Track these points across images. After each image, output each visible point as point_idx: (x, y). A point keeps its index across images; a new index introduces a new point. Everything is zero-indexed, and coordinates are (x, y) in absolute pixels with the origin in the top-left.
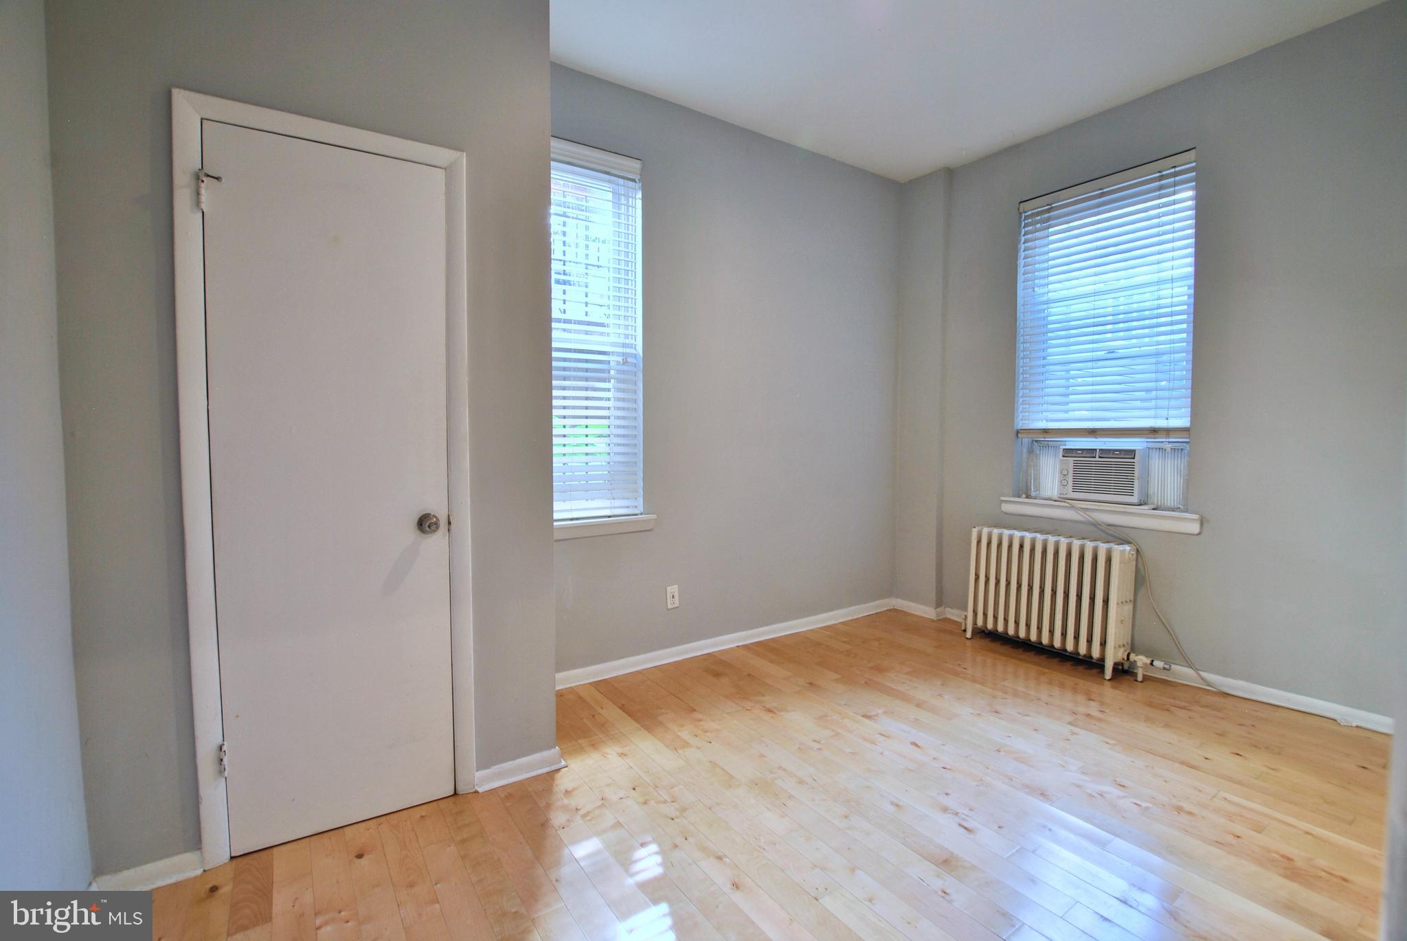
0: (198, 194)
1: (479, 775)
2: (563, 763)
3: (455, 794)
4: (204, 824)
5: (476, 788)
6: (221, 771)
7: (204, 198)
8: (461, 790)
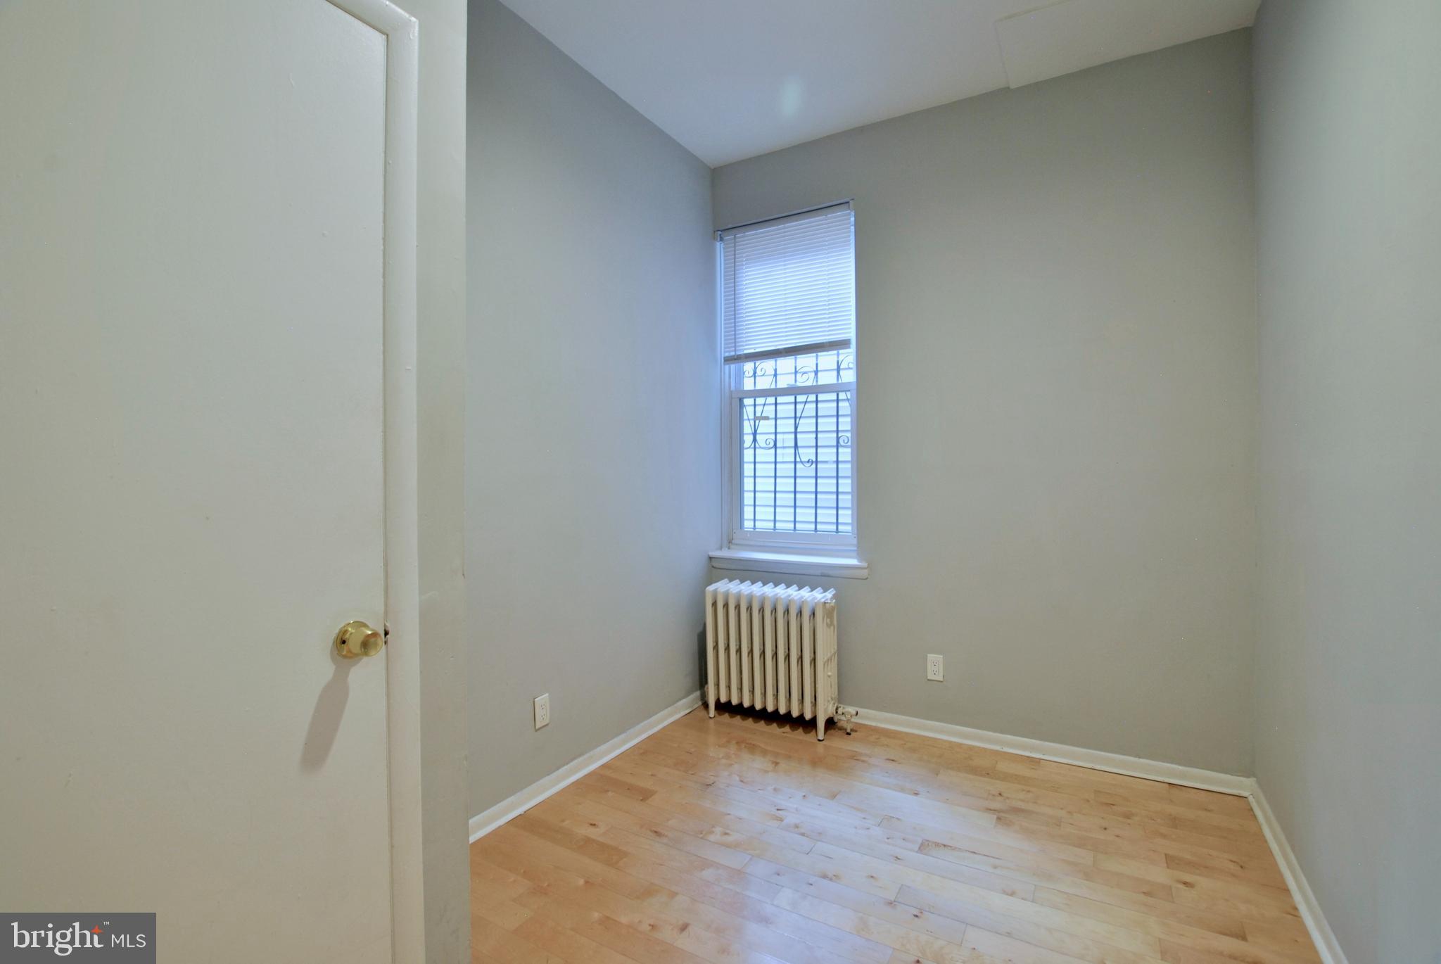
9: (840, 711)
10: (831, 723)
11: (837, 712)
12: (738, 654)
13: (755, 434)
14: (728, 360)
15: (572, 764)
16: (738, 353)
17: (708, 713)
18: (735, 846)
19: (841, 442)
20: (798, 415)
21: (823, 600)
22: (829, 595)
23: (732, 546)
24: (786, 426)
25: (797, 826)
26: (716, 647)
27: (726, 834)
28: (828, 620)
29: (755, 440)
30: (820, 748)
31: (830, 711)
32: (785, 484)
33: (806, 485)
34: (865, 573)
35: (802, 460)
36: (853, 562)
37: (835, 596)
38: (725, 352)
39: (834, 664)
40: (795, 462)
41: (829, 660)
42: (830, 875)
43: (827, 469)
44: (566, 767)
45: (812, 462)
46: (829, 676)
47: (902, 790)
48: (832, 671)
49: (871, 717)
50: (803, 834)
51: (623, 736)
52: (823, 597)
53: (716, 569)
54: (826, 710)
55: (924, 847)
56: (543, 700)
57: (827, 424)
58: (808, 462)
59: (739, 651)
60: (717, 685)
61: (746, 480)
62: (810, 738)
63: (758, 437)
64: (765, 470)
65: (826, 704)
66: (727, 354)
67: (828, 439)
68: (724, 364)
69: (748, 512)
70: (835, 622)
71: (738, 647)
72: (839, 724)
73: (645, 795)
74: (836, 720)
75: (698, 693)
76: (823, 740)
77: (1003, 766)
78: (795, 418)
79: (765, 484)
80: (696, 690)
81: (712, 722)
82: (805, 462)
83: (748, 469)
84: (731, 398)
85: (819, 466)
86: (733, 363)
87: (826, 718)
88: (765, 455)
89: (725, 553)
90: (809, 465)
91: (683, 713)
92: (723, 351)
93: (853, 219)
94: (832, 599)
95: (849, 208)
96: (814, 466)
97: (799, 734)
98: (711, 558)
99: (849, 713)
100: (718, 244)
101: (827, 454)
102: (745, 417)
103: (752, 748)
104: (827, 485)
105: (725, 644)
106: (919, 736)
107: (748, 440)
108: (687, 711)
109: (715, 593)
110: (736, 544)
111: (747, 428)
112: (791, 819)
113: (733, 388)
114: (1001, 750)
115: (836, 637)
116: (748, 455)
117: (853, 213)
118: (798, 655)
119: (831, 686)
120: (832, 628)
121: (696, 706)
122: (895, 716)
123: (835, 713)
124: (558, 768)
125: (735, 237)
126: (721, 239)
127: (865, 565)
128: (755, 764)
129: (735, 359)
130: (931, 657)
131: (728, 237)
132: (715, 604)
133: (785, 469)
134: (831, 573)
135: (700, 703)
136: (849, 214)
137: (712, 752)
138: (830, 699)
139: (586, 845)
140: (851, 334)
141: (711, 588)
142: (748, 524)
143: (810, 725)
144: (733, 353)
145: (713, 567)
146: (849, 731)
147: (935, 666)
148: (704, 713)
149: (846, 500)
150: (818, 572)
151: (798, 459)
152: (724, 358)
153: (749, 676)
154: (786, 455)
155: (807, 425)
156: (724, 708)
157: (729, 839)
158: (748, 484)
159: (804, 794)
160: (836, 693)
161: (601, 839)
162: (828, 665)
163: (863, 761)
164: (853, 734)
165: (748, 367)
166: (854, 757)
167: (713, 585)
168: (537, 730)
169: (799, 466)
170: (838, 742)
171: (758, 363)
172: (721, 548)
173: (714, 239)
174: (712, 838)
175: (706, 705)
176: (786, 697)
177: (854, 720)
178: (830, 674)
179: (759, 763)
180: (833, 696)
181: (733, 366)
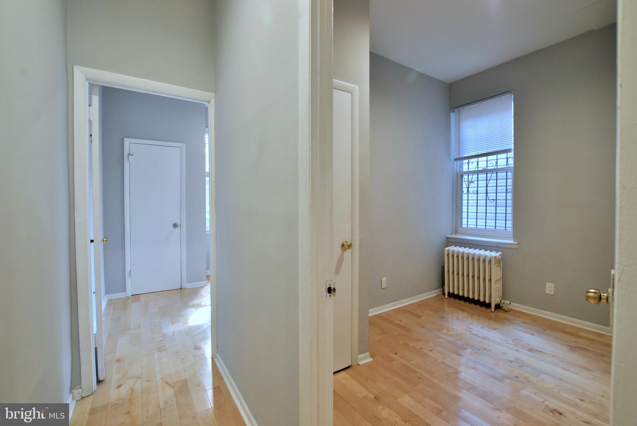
0: (129, 158)
1: (186, 284)
2: (208, 284)
3: (181, 288)
4: (126, 287)
5: (186, 288)
6: (130, 276)
7: (130, 159)
8: (182, 288)
9: (502, 302)
10: (498, 307)
11: (501, 302)
12: (458, 275)
13: (468, 188)
14: (456, 160)
15: (393, 303)
16: (460, 157)
17: (445, 296)
18: (452, 335)
19: (508, 191)
20: (488, 179)
21: (495, 256)
22: (498, 254)
23: (457, 233)
24: (482, 183)
25: (477, 335)
26: (448, 271)
27: (448, 332)
28: (498, 264)
29: (468, 191)
30: (492, 315)
31: (498, 301)
32: (482, 209)
33: (491, 209)
34: (517, 246)
35: (489, 199)
36: (511, 242)
37: (500, 255)
38: (455, 156)
39: (501, 283)
40: (486, 200)
41: (498, 280)
42: (487, 349)
43: (501, 202)
44: (391, 304)
45: (494, 200)
46: (498, 287)
47: (527, 332)
48: (500, 285)
49: (516, 306)
50: (479, 337)
51: (411, 298)
52: (495, 255)
53: (449, 242)
54: (495, 300)
55: (530, 350)
56: (384, 279)
57: (502, 182)
58: (492, 200)
59: (458, 274)
60: (449, 286)
61: (464, 207)
62: (488, 310)
63: (470, 189)
64: (473, 203)
65: (496, 298)
66: (456, 157)
67: (502, 189)
68: (454, 161)
69: (464, 221)
70: (501, 266)
71: (458, 272)
72: (502, 308)
73: (419, 317)
74: (501, 306)
75: (441, 289)
76: (494, 312)
77: (581, 334)
78: (487, 180)
79: (472, 209)
80: (440, 288)
81: (446, 300)
82: (491, 200)
83: (465, 202)
84: (457, 174)
85: (498, 201)
86: (458, 161)
87: (495, 304)
88: (473, 197)
89: (454, 236)
90: (493, 200)
91: (434, 295)
92: (454, 155)
93: (513, 97)
94: (499, 256)
95: (511, 93)
96: (495, 201)
97: (484, 309)
98: (447, 238)
99: (506, 303)
100: (452, 113)
101: (501, 196)
102: (464, 180)
103: (463, 310)
104: (501, 210)
105: (452, 270)
106: (540, 317)
107: (465, 190)
108: (437, 295)
109: (448, 251)
110: (459, 233)
111: (465, 185)
112: (475, 332)
113: (458, 170)
114: (583, 328)
115: (501, 272)
116: (465, 197)
117: (513, 95)
118: (483, 277)
119: (499, 292)
120: (500, 268)
121: (440, 294)
122: (529, 308)
123: (500, 302)
124: (389, 303)
125: (459, 110)
126: (453, 111)
127: (516, 243)
128: (463, 315)
129: (459, 159)
130: (547, 284)
131: (456, 110)
132: (448, 255)
133: (482, 202)
134: (500, 246)
135: (442, 293)
136: (512, 96)
137: (446, 308)
138: (498, 296)
139: (398, 325)
140: (512, 147)
141: (447, 249)
142: (464, 226)
143: (488, 306)
144: (458, 157)
145: (448, 241)
146: (506, 310)
147: (550, 288)
148: (444, 296)
149: (509, 216)
150: (495, 245)
151: (487, 198)
152: (454, 159)
153: (462, 283)
154: (482, 196)
155: (492, 183)
156: (451, 295)
157: (449, 333)
158: (465, 209)
159: (481, 326)
160: (501, 294)
161: (403, 325)
162: (497, 283)
163: (511, 321)
164: (508, 312)
165: (466, 161)
166: (507, 319)
167: (448, 248)
168: (382, 289)
169: (488, 201)
170: (501, 314)
171: (469, 160)
172: (452, 234)
173: (450, 112)
174: (443, 332)
175: (444, 294)
176: (478, 293)
177: (509, 307)
178: (498, 286)
179: (465, 315)
180: (500, 296)
181: (458, 162)
